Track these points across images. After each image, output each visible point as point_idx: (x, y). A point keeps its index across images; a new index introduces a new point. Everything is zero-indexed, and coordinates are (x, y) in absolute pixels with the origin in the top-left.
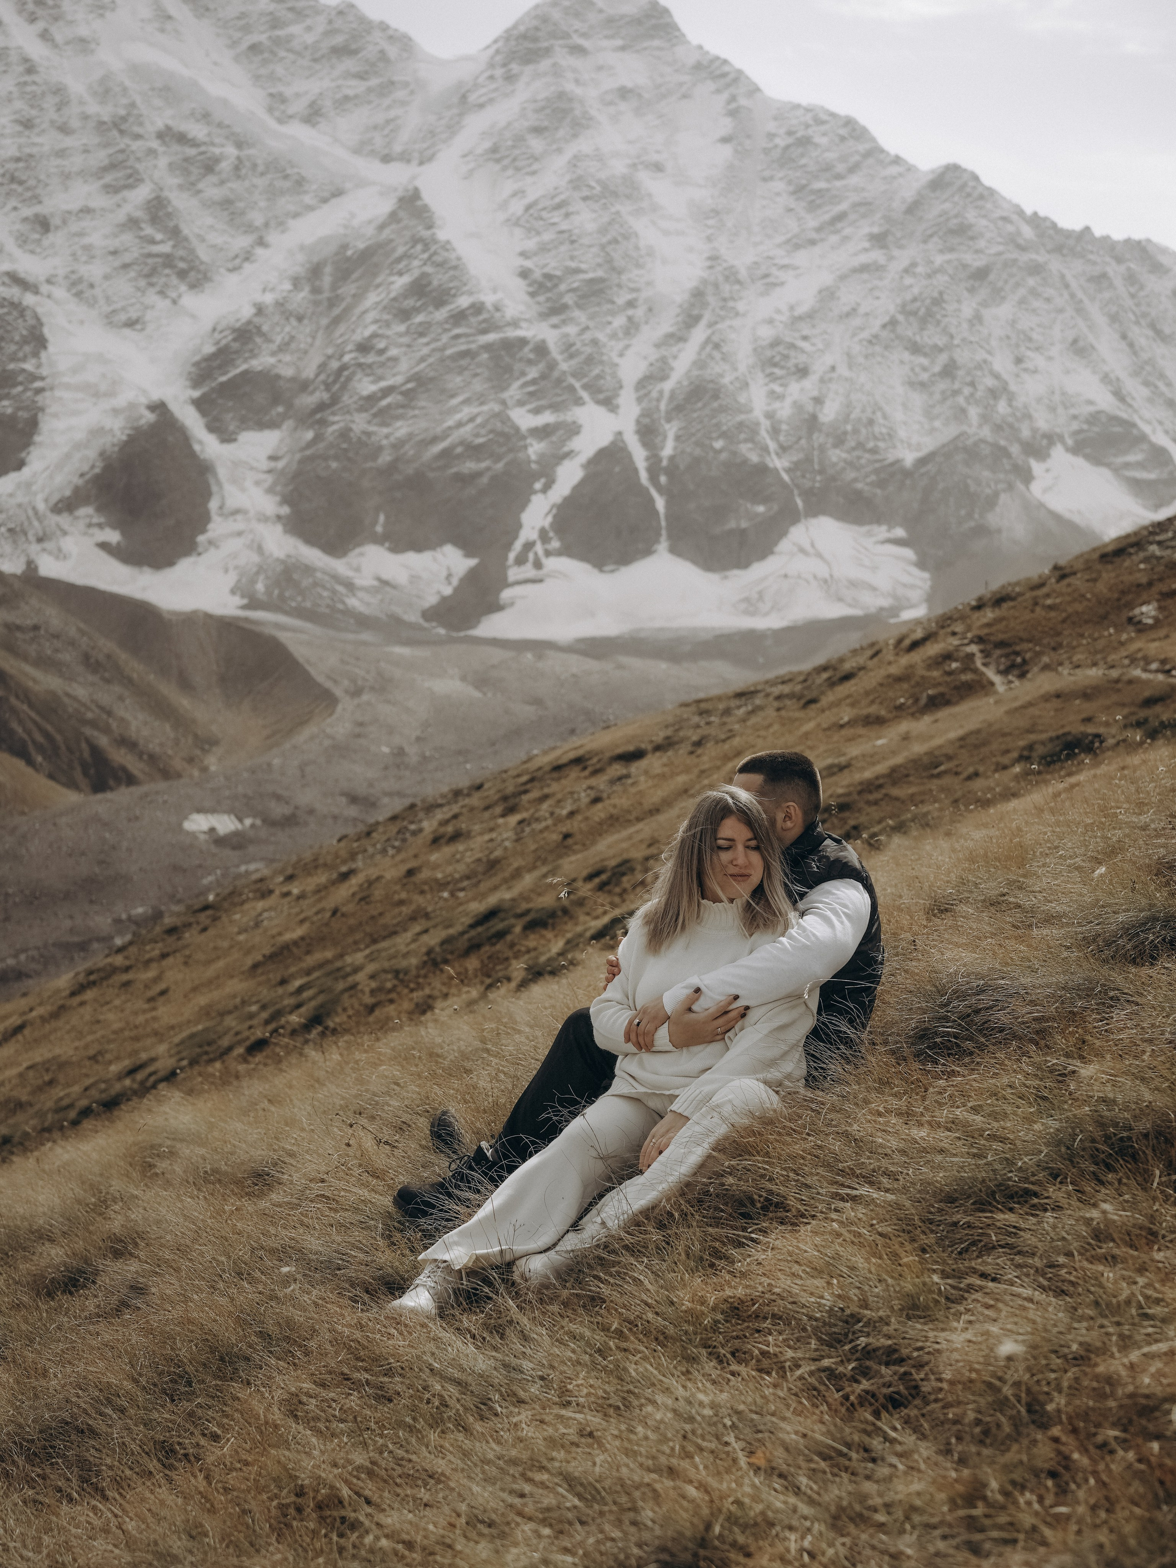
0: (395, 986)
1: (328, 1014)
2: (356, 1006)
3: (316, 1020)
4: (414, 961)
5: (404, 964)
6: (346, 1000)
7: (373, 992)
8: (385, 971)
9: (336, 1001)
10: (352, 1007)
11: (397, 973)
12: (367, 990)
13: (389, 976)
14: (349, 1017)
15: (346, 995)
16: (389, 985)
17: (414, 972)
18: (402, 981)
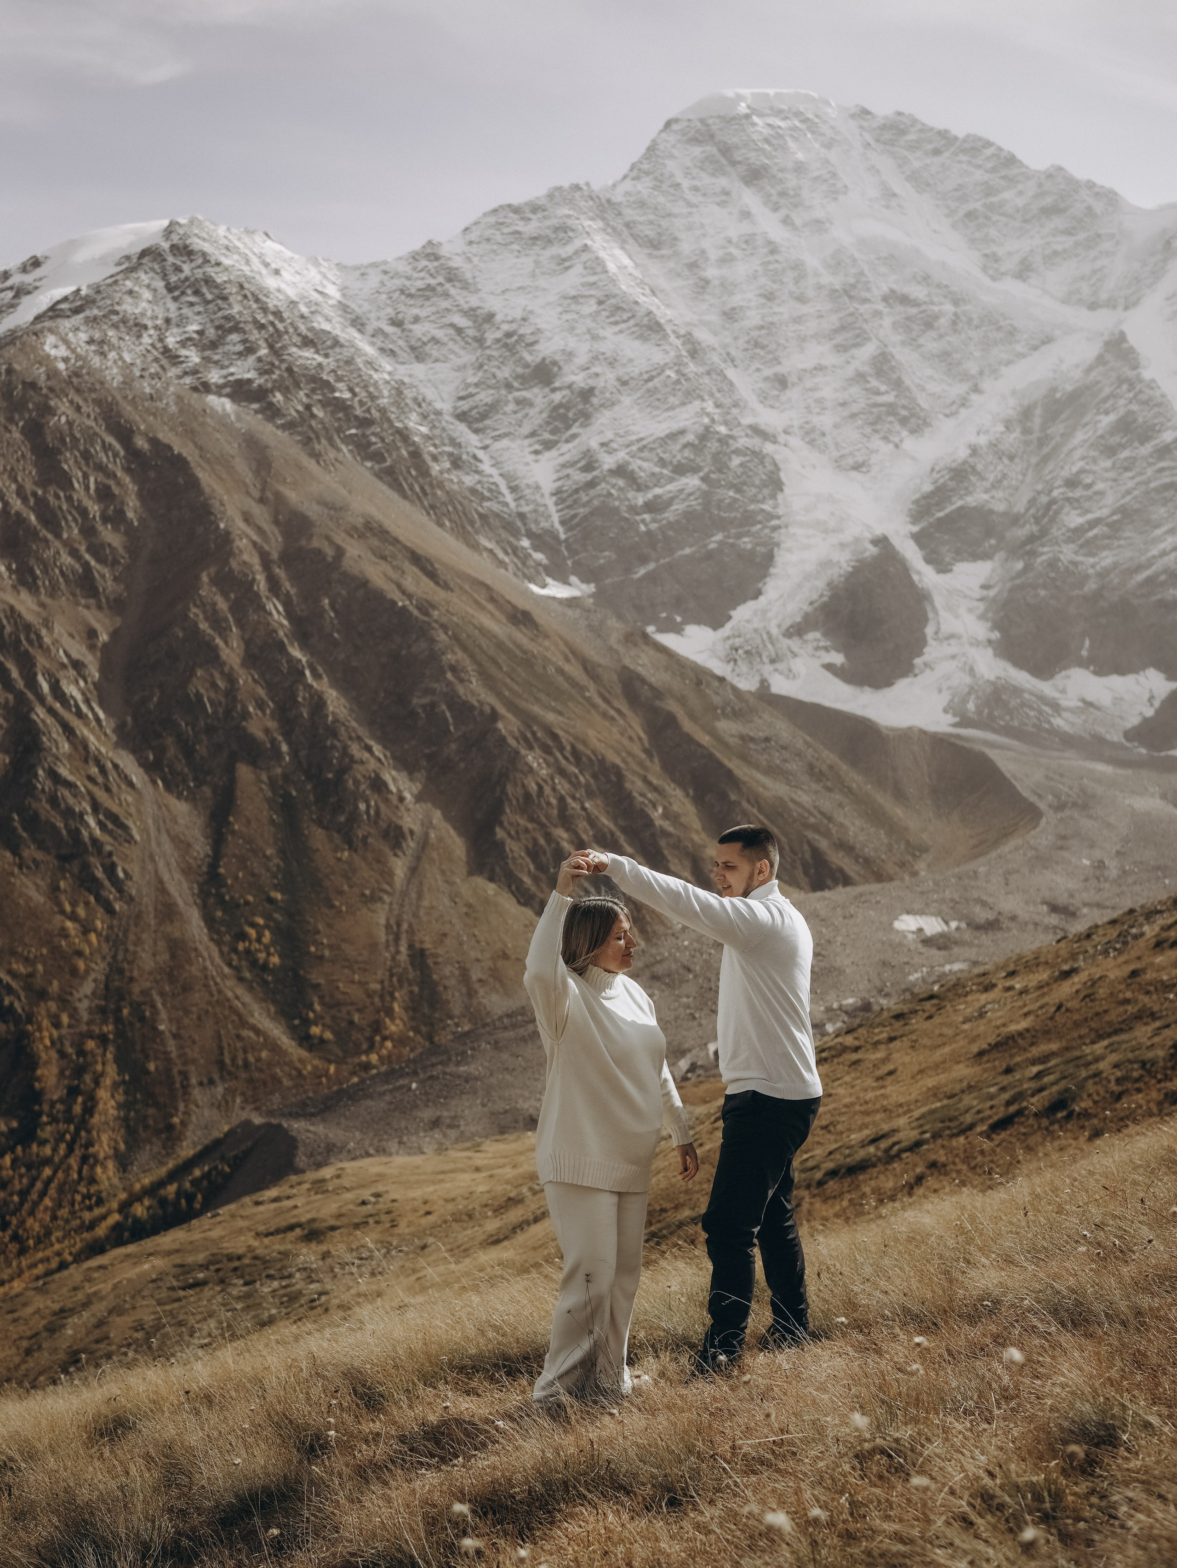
0: (1142, 1076)
1: (1073, 1099)
2: (1102, 1092)
3: (1060, 1104)
4: (1161, 1053)
5: (1150, 1055)
6: (1090, 1086)
7: (1118, 1081)
8: (1130, 1062)
9: (1081, 1086)
10: (1098, 1094)
11: (1143, 1064)
12: (1112, 1078)
13: (1136, 1066)
14: (1095, 1102)
15: (1091, 1082)
16: (1135, 1074)
17: (1161, 1064)
18: (1149, 1072)
